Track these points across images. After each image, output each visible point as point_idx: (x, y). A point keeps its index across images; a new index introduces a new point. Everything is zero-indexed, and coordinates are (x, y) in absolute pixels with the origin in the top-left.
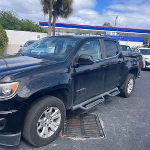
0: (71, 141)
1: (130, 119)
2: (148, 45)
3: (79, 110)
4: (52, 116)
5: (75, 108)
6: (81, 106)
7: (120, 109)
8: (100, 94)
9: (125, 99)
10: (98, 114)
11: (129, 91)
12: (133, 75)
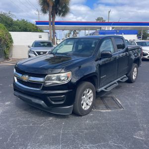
0: (101, 112)
1: (138, 97)
2: (142, 36)
3: (102, 91)
4: (88, 94)
5: (100, 90)
6: (103, 89)
7: (129, 91)
8: (118, 78)
9: (131, 84)
10: (114, 96)
11: (134, 78)
12: (136, 64)
